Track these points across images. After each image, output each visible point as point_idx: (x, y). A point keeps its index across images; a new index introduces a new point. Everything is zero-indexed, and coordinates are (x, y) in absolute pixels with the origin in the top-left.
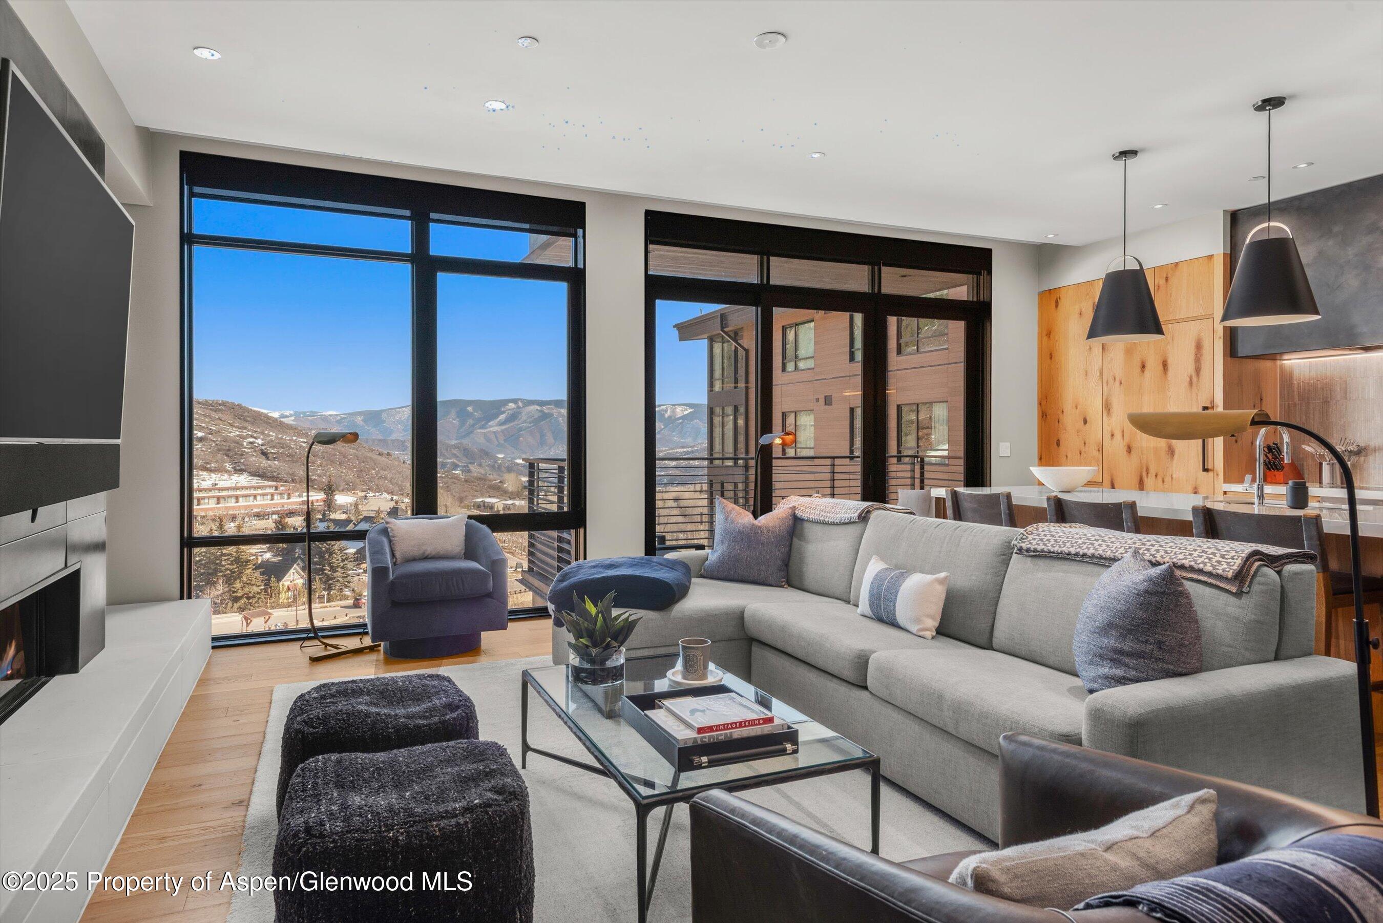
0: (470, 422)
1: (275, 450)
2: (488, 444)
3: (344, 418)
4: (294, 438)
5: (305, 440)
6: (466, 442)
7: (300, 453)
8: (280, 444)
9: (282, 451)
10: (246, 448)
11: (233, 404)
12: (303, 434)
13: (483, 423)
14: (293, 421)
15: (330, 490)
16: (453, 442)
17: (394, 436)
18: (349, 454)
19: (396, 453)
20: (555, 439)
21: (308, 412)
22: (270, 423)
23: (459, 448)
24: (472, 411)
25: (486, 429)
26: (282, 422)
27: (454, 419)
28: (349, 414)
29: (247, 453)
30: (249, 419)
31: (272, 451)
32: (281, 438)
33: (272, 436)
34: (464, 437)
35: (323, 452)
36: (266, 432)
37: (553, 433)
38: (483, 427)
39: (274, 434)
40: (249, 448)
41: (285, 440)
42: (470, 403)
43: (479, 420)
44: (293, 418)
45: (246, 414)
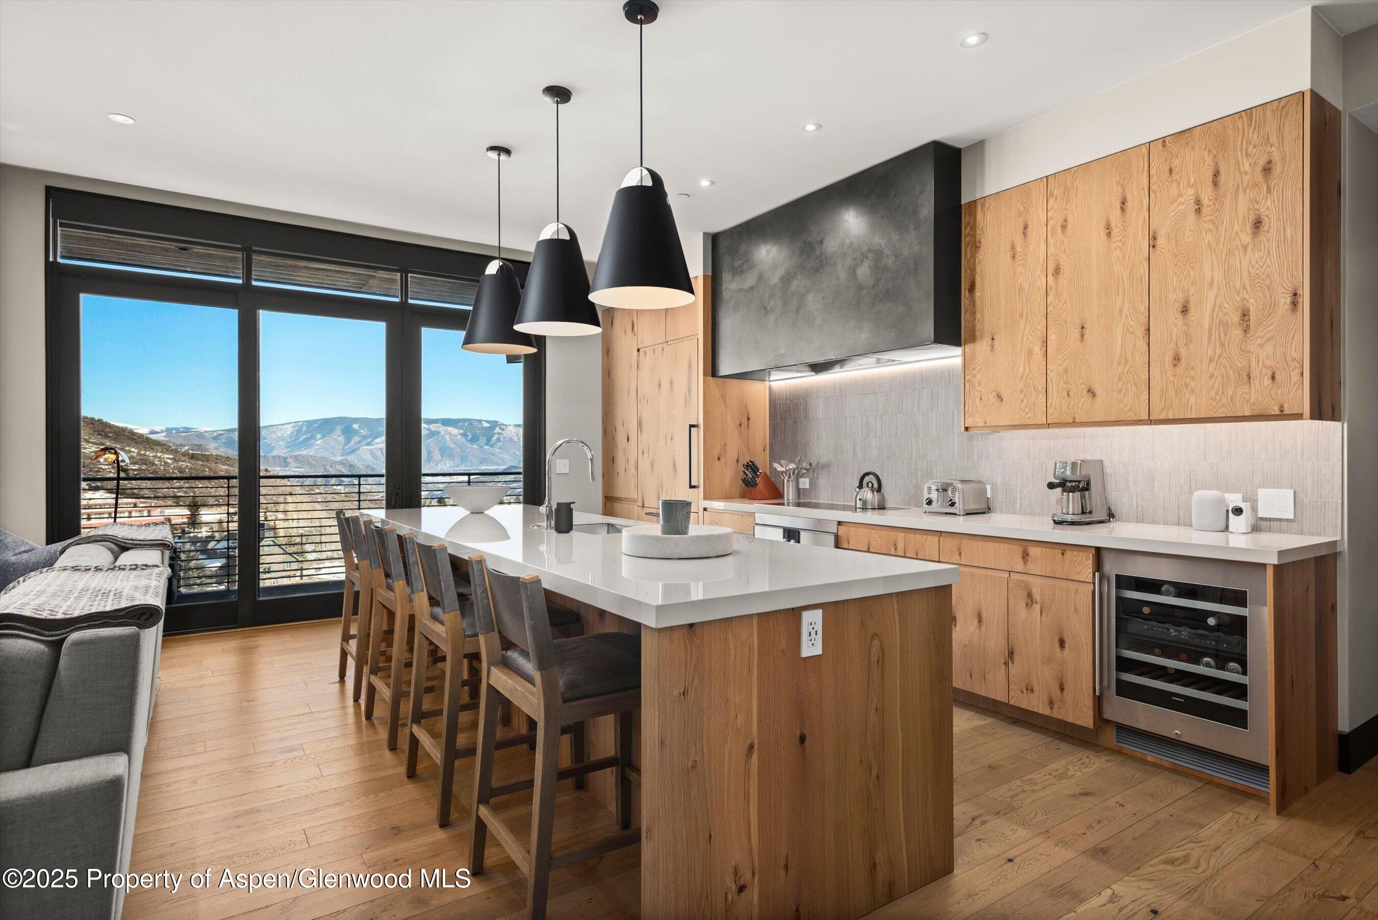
0: (356, 439)
1: (137, 467)
2: (374, 460)
3: (221, 434)
4: (159, 454)
5: (171, 457)
6: (351, 458)
7: (165, 470)
8: (142, 460)
9: (144, 467)
10: (103, 464)
11: (93, 419)
12: (172, 450)
13: (370, 440)
14: (165, 437)
15: (195, 506)
16: (339, 458)
17: (275, 453)
18: (220, 470)
19: (277, 469)
20: (442, 456)
21: (181, 428)
22: (135, 439)
23: (344, 464)
24: (358, 428)
25: (373, 445)
26: (149, 438)
27: (339, 436)
28: (225, 430)
29: (104, 470)
30: (111, 435)
31: (133, 468)
32: (144, 455)
33: (134, 452)
34: (350, 453)
35: (191, 468)
36: (127, 448)
37: (440, 449)
38: (369, 444)
39: (136, 451)
40: (107, 465)
41: (149, 456)
42: (356, 420)
43: (365, 437)
44: (164, 434)
45: (108, 429)
